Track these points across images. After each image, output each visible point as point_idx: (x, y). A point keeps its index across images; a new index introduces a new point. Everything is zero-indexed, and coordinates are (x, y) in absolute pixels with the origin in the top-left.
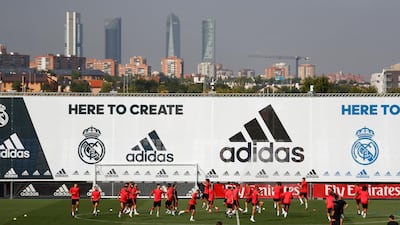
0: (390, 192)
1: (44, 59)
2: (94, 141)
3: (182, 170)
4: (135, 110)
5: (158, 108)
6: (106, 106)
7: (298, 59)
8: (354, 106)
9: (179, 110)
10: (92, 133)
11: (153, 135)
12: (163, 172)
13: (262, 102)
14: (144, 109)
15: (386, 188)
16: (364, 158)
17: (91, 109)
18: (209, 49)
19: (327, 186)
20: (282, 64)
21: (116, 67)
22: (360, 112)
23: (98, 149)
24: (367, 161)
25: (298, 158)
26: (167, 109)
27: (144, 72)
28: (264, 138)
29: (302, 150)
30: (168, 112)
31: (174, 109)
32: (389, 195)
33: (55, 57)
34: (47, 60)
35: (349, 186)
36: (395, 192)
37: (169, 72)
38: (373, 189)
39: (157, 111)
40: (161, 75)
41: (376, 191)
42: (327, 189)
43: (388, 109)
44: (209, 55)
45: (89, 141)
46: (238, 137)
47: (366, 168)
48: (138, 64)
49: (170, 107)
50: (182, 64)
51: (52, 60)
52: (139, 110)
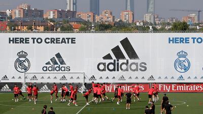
0: (196, 89)
1: (52, 12)
2: (24, 59)
3: (75, 76)
4: (47, 41)
5: (61, 40)
6: (30, 38)
7: (199, 12)
8: (176, 38)
9: (73, 41)
10: (22, 54)
11: (58, 55)
12: (64, 77)
13: (122, 36)
14: (52, 41)
15: (194, 86)
16: (181, 69)
17: (22, 41)
18: (151, 6)
19: (160, 85)
20: (194, 15)
21: (94, 16)
22: (179, 41)
23: (26, 64)
24: (183, 71)
25: (143, 69)
26: (66, 40)
27: (111, 19)
28: (123, 57)
29: (145, 64)
30: (67, 42)
31: (70, 40)
32: (196, 90)
33: (58, 11)
34: (54, 13)
35: (173, 85)
36: (199, 88)
37: (125, 19)
38: (187, 86)
39: (60, 42)
40: (121, 21)
41: (189, 88)
42: (160, 87)
43: (195, 40)
44: (151, 9)
45: (21, 59)
46: (108, 57)
47: (182, 74)
48: (107, 15)
49: (68, 39)
50: (133, 15)
51: (56, 12)
52: (50, 41)
